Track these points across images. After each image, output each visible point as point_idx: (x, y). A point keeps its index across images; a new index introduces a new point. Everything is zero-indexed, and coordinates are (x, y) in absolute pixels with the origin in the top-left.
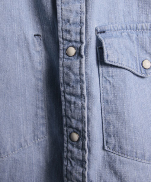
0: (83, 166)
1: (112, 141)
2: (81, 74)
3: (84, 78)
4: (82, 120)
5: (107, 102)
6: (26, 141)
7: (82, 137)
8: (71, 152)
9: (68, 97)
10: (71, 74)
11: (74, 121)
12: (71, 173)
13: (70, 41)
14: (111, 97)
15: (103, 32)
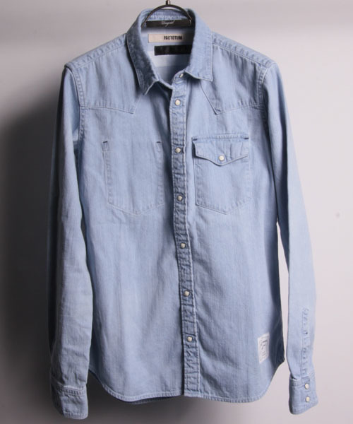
0: (184, 214)
1: (201, 200)
2: (183, 162)
3: (185, 164)
4: (184, 188)
5: (198, 178)
6: (151, 205)
7: (184, 197)
8: (178, 207)
9: (176, 175)
10: (178, 162)
11: (179, 189)
12: (178, 219)
13: (178, 145)
14: (200, 175)
15: (196, 140)
